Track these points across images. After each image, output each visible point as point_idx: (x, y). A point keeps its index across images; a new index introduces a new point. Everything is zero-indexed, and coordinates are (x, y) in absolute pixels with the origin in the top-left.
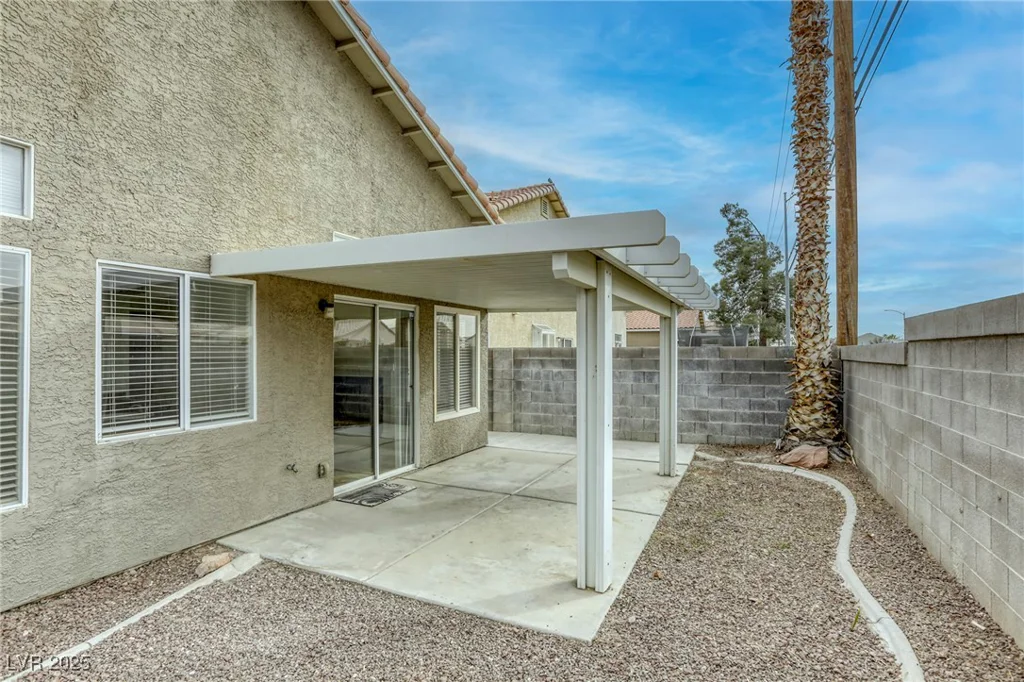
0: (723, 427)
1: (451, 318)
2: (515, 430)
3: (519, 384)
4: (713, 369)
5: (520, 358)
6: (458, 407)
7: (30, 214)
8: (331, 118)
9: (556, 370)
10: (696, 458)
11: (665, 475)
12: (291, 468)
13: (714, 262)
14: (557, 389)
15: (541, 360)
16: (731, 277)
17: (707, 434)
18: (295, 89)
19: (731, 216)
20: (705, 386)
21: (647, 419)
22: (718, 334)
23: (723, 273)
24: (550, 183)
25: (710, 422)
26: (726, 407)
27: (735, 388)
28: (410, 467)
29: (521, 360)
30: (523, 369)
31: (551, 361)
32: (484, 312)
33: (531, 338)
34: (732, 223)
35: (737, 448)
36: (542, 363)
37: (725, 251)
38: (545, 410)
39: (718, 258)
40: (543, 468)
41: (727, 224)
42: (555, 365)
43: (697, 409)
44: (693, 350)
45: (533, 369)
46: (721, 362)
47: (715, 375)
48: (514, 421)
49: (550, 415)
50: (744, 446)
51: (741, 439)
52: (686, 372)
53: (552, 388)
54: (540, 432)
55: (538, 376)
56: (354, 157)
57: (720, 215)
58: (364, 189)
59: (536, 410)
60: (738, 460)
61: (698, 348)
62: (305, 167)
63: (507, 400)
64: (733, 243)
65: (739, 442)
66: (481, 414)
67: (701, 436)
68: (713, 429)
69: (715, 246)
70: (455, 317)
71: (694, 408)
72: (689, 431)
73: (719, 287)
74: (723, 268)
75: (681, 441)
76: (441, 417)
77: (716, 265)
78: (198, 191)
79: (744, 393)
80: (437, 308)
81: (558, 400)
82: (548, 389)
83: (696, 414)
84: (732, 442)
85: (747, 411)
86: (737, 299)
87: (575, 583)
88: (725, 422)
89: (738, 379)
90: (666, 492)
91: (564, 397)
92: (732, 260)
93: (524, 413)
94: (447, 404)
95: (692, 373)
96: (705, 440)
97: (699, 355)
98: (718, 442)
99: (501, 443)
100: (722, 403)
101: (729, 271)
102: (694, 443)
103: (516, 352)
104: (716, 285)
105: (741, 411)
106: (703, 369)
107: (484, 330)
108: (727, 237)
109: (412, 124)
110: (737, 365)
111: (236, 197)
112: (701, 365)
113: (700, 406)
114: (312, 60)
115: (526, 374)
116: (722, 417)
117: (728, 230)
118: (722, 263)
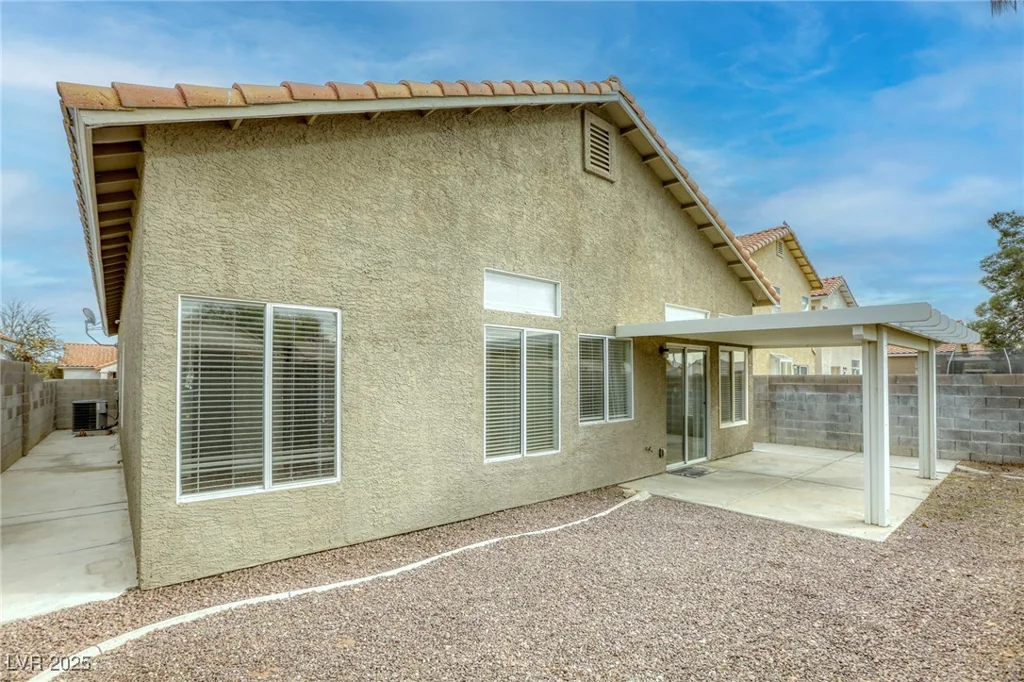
0: (987, 447)
1: (727, 354)
2: (770, 441)
3: (774, 405)
4: (975, 394)
5: (774, 383)
6: (734, 419)
7: (559, 315)
8: (663, 231)
9: (808, 393)
10: (956, 470)
11: (924, 478)
12: (649, 450)
13: (981, 278)
14: (810, 409)
15: (795, 386)
16: (1006, 295)
17: (969, 451)
18: (645, 220)
19: (1004, 226)
20: (966, 408)
21: (901, 437)
22: (987, 359)
23: (993, 290)
24: (785, 226)
25: (973, 441)
26: (992, 429)
27: (1002, 412)
28: (704, 459)
29: (776, 386)
30: (778, 392)
31: (804, 386)
32: (750, 348)
33: (769, 366)
34: (1006, 234)
35: (1004, 465)
36: (796, 388)
37: (996, 266)
38: (800, 426)
39: (986, 275)
40: (810, 467)
41: (998, 235)
42: (809, 390)
43: (958, 429)
44: (951, 378)
45: (787, 393)
46: (984, 388)
47: (978, 400)
48: (770, 434)
49: (804, 430)
50: (1012, 465)
51: (1008, 458)
52: (944, 396)
53: (805, 408)
54: (795, 444)
55: (791, 398)
56: (673, 252)
57: (989, 227)
58: (679, 273)
59: (791, 426)
60: (1005, 475)
61: (957, 375)
62: (651, 266)
63: (764, 417)
64: (1008, 256)
65: (1008, 461)
66: (748, 426)
67: (964, 454)
68: (976, 448)
69: (982, 262)
70: (731, 353)
71: (953, 429)
72: (949, 448)
73: (988, 306)
74: (994, 284)
75: (940, 457)
76: (723, 426)
77: (983, 282)
78: (610, 291)
79: (1013, 417)
80: (721, 347)
81: (811, 418)
82: (801, 409)
83: (957, 434)
84: (999, 461)
85: (1017, 433)
86: (1015, 318)
87: (864, 522)
88: (991, 443)
89: (1004, 403)
90: (928, 488)
91: (817, 416)
92: (1006, 275)
93: (778, 428)
94: (727, 417)
95: (951, 397)
96: (967, 457)
97: (958, 381)
98: (983, 459)
99: (763, 450)
100: (986, 425)
101: (1002, 288)
102: (955, 460)
103: (771, 379)
104: (984, 304)
105: (1009, 432)
106: (964, 394)
107: (751, 363)
108: (1000, 250)
109: (706, 222)
110: (1002, 390)
111: (624, 291)
112: (961, 390)
113: (961, 427)
114: (652, 199)
115: (781, 397)
116: (986, 437)
117: (1000, 242)
118: (993, 279)
